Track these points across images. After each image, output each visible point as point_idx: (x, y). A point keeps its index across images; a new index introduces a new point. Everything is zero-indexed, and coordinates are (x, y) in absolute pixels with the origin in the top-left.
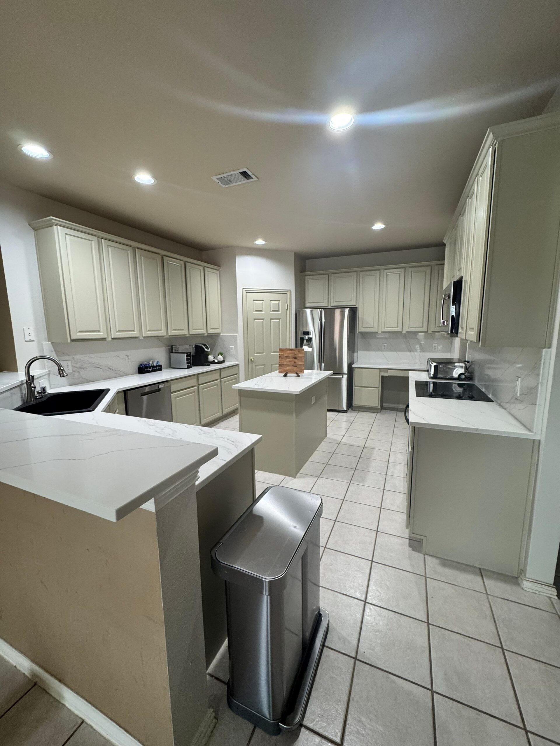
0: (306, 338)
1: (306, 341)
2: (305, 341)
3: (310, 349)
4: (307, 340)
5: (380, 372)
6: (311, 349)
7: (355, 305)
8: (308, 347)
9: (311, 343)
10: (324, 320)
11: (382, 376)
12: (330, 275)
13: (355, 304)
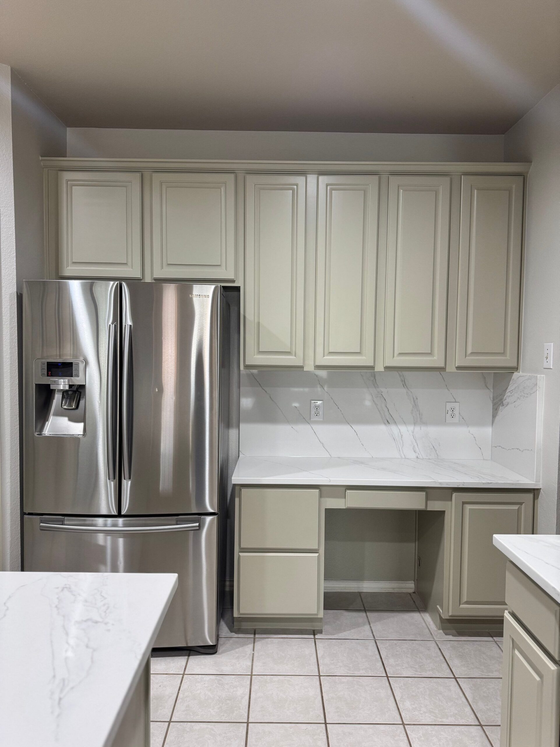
0: (61, 387)
1: (63, 397)
2: (57, 398)
3: (77, 429)
4: (64, 393)
5: (321, 496)
6: (82, 425)
7: (233, 281)
8: (70, 420)
9: (82, 402)
10: (128, 321)
11: (328, 512)
12: (147, 175)
13: (231, 277)
